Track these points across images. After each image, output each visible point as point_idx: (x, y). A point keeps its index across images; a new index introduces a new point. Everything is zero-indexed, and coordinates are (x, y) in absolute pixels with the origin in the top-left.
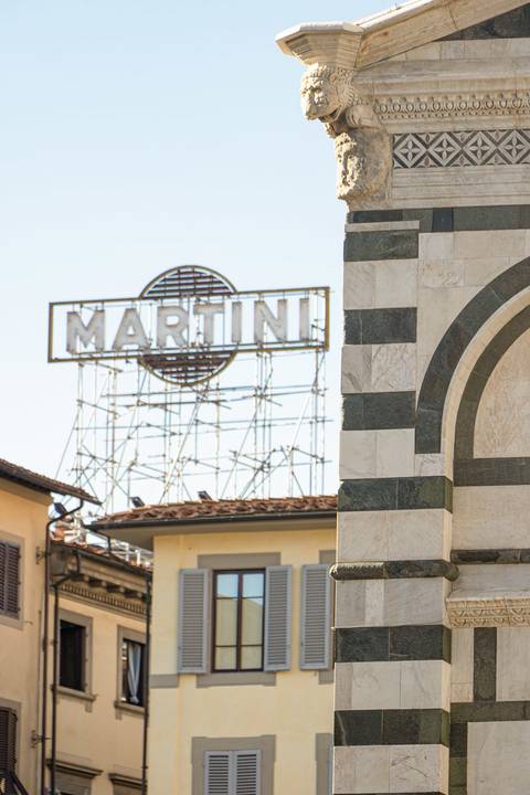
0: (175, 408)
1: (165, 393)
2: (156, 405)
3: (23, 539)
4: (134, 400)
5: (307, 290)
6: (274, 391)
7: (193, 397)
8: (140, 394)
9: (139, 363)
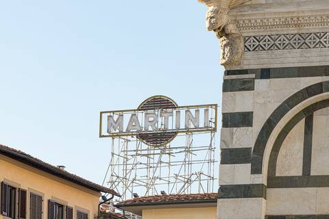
0: (152, 156)
1: (148, 150)
2: (144, 155)
3: (89, 211)
6: (193, 149)
7: (159, 151)
8: (137, 150)
9: (137, 137)
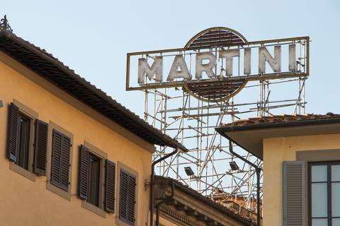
0: (205, 119)
1: (198, 108)
2: (194, 116)
3: (137, 173)
4: (180, 113)
5: (293, 39)
8: (184, 109)
9: (184, 89)
